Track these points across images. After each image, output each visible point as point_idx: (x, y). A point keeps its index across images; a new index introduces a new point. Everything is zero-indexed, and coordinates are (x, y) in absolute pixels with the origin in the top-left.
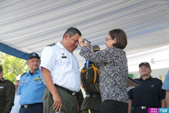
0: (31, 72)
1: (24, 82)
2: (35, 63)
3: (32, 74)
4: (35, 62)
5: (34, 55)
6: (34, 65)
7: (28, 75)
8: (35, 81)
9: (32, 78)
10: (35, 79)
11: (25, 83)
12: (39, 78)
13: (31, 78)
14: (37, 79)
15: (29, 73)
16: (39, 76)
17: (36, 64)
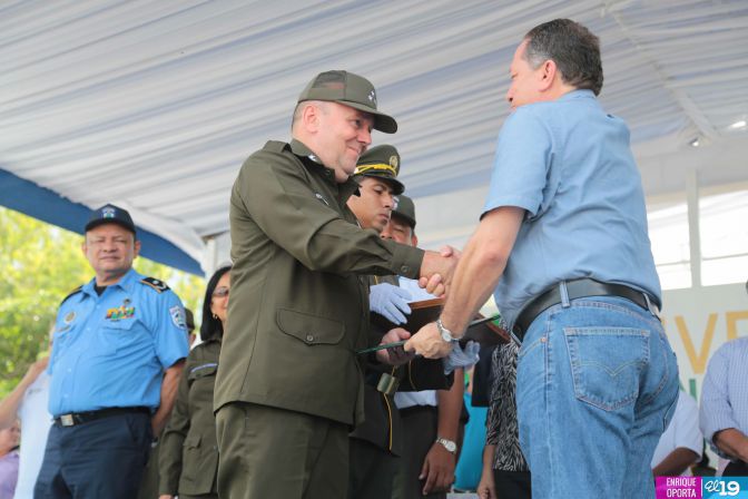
0: (100, 284)
1: (67, 323)
2: (107, 246)
3: (99, 290)
4: (108, 241)
5: (108, 213)
6: (103, 255)
7: (86, 296)
8: (109, 317)
9: (98, 307)
10: (109, 311)
11: (68, 326)
12: (125, 307)
13: (95, 308)
14: (116, 313)
15: (92, 286)
16: (128, 300)
17: (112, 251)
